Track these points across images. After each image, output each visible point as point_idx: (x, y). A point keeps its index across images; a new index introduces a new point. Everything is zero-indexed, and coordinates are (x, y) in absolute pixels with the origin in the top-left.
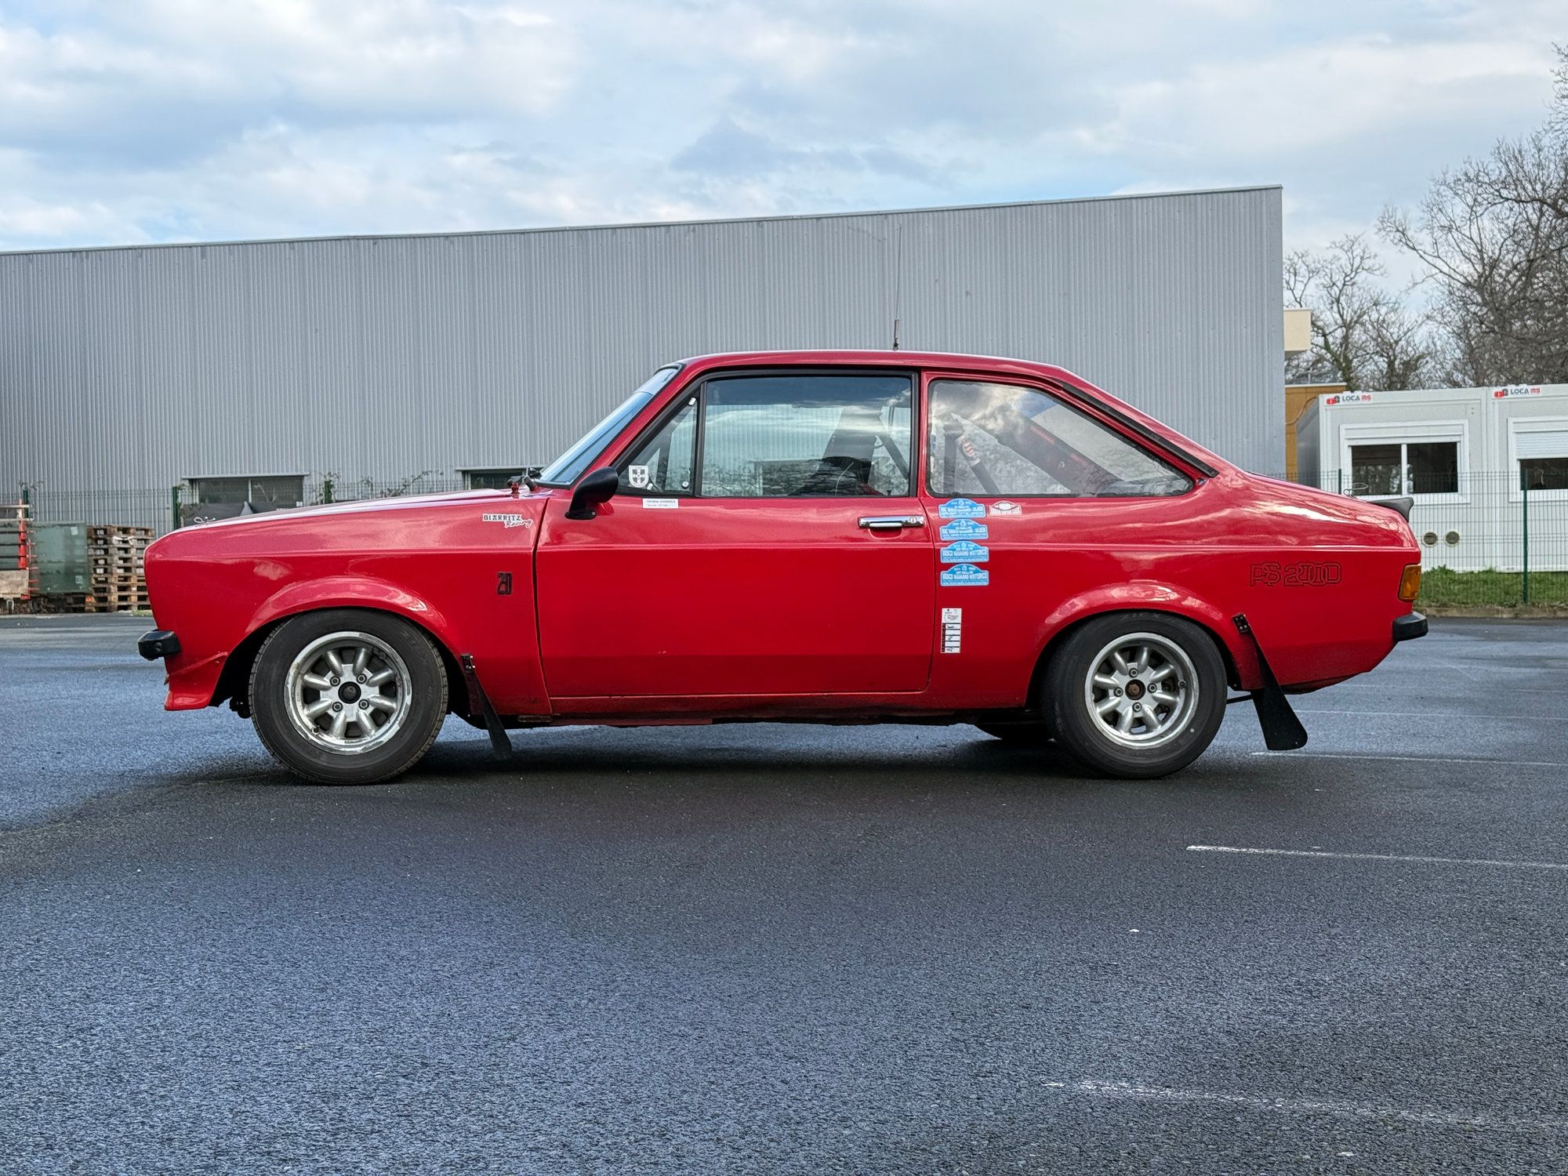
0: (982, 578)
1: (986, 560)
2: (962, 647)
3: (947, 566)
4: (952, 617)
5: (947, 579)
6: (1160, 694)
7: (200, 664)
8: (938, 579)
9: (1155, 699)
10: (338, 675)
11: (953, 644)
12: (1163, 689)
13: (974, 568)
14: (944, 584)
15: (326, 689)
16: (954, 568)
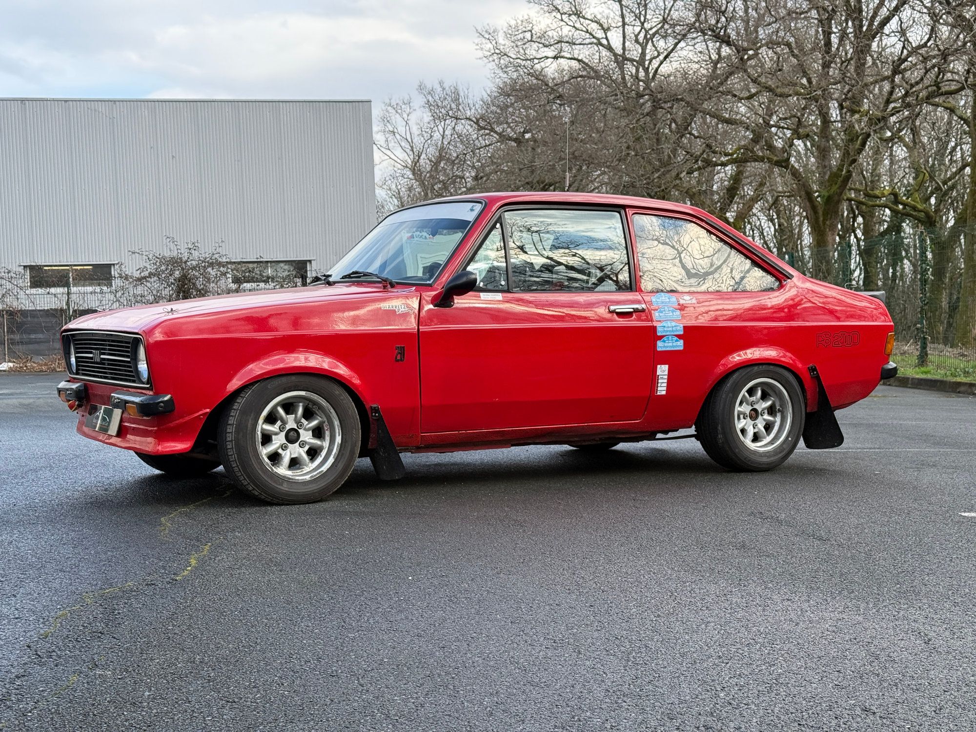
0: (679, 345)
1: (682, 333)
2: (667, 391)
3: (661, 337)
4: (663, 370)
5: (661, 346)
6: (766, 417)
7: (187, 418)
8: (655, 345)
9: (765, 420)
10: (284, 423)
11: (662, 389)
12: (768, 413)
13: (676, 338)
14: (659, 349)
15: (276, 434)
16: (665, 339)
